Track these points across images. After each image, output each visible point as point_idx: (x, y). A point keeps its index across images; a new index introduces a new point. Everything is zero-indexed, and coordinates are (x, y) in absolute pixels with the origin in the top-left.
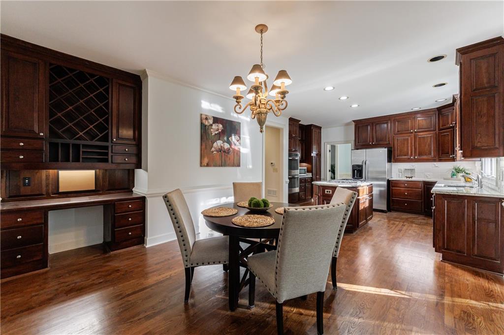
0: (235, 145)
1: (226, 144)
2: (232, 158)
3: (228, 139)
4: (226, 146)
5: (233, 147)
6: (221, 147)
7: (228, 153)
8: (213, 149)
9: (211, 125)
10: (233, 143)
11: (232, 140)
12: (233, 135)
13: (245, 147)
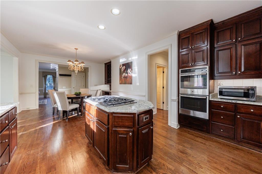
0: (130, 73)
1: (126, 74)
2: (128, 80)
3: (127, 72)
4: (126, 75)
5: (128, 75)
6: (125, 76)
7: (127, 78)
8: (122, 77)
9: (122, 68)
10: (128, 73)
11: (128, 71)
12: (129, 69)
13: (135, 73)
